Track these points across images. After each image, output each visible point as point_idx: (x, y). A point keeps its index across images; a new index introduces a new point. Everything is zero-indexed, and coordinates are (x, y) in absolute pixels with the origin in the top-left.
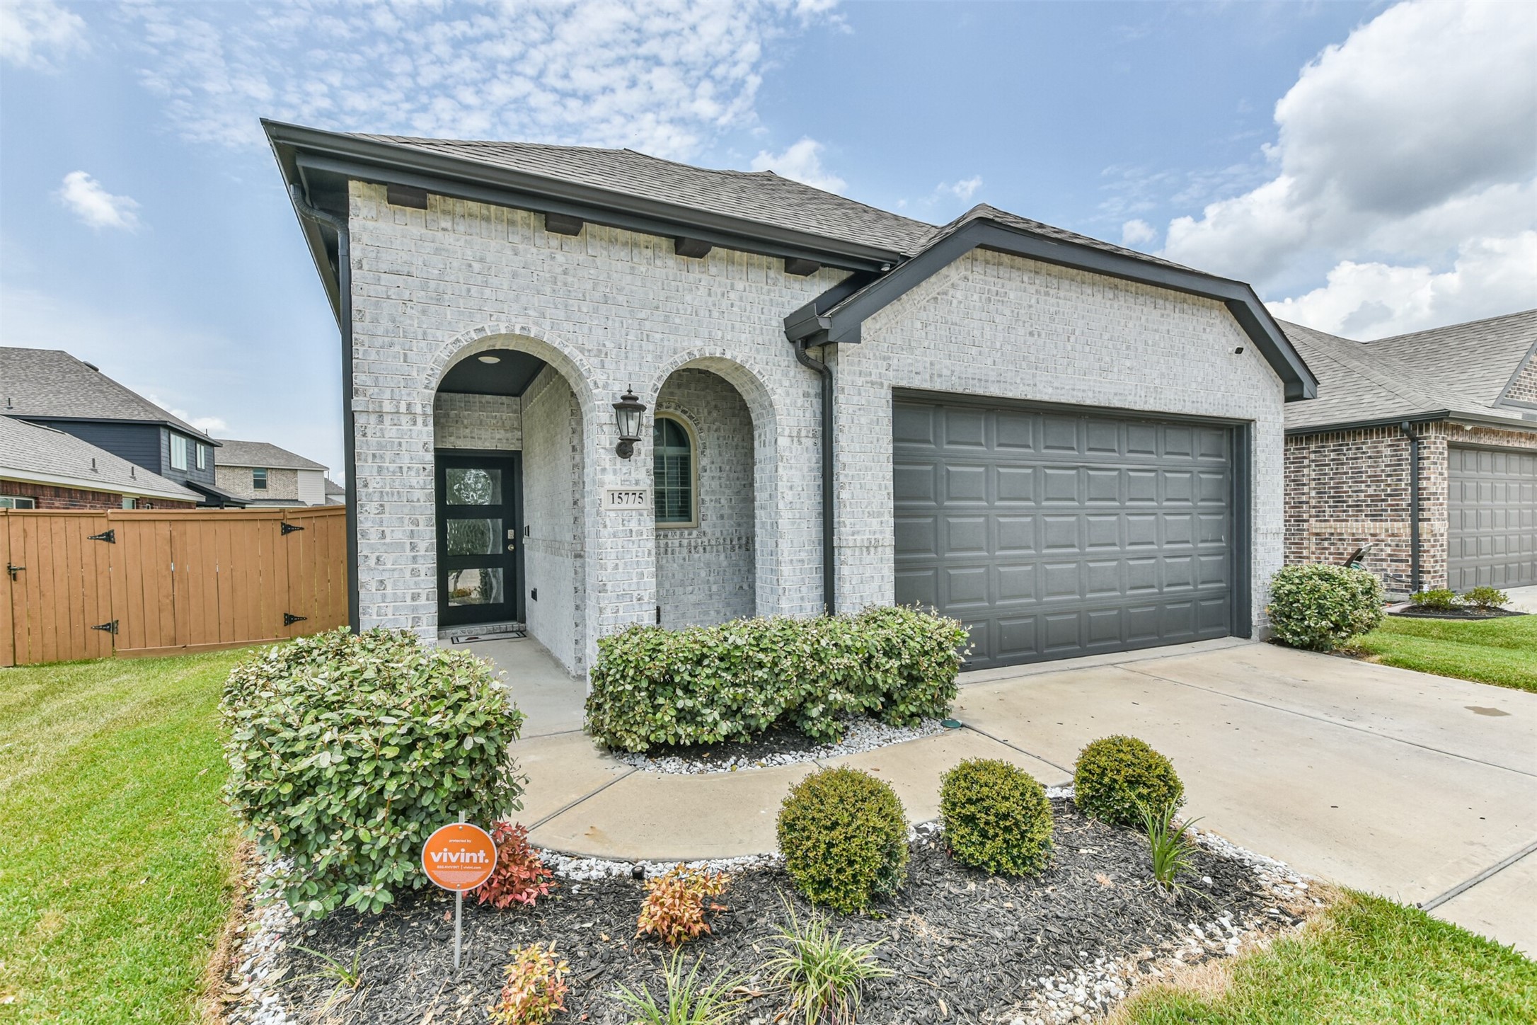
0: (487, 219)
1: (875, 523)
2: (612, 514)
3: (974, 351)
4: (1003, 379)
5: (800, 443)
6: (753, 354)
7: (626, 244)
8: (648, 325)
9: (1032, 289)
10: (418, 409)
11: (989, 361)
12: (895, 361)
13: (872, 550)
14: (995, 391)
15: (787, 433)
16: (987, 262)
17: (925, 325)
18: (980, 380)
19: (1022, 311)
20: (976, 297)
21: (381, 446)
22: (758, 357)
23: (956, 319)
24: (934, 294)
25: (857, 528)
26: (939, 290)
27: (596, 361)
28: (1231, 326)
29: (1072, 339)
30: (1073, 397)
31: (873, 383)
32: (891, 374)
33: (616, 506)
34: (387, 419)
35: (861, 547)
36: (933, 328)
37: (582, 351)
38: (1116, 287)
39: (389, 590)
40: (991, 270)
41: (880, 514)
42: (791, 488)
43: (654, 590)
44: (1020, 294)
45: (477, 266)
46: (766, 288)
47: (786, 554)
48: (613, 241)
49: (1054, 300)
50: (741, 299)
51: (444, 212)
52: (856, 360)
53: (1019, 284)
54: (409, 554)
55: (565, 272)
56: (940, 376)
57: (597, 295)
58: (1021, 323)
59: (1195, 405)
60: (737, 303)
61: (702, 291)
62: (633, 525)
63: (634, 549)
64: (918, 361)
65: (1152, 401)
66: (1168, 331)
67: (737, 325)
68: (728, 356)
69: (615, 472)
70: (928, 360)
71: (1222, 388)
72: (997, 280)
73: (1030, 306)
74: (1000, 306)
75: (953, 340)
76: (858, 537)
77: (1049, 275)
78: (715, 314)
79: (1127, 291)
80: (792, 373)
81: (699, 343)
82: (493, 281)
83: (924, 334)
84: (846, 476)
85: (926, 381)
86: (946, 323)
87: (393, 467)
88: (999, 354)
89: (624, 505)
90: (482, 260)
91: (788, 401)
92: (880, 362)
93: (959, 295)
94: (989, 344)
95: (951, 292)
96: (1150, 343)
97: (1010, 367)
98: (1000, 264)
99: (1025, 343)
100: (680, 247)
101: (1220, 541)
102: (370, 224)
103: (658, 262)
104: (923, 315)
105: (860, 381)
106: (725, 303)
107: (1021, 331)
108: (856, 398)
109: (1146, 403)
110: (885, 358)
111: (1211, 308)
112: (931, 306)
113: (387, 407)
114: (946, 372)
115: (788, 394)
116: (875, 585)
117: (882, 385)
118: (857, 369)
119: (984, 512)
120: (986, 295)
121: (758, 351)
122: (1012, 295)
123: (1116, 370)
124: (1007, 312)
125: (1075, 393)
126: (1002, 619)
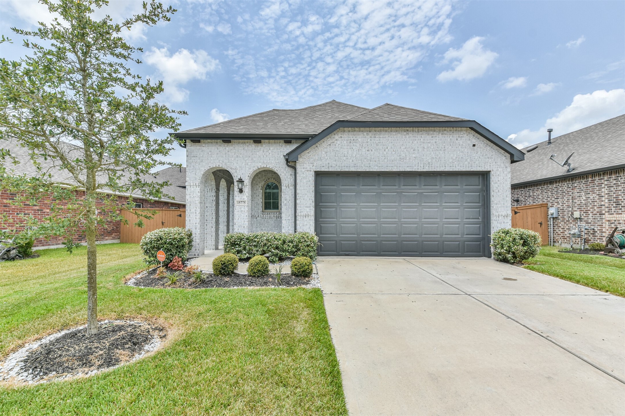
0: (212, 143)
1: (308, 209)
2: (238, 206)
3: (344, 158)
4: (356, 165)
5: (289, 188)
6: (275, 165)
7: (242, 143)
8: (247, 161)
9: (369, 136)
10: (197, 184)
11: (351, 161)
12: (316, 164)
13: (307, 217)
14: (353, 169)
15: (284, 185)
16: (349, 131)
17: (326, 153)
18: (347, 167)
19: (364, 144)
20: (345, 142)
21: (191, 192)
22: (277, 166)
23: (337, 149)
24: (329, 143)
25: (302, 211)
26: (331, 142)
27: (234, 171)
28: (474, 136)
29: (387, 150)
30: (387, 169)
31: (308, 171)
32: (314, 167)
33: (239, 205)
34: (192, 186)
35: (303, 216)
36: (329, 153)
37: (231, 169)
38: (408, 130)
40: (351, 133)
41: (309, 207)
42: (286, 200)
43: (248, 225)
44: (363, 139)
45: (210, 153)
46: (279, 148)
47: (284, 217)
48: (239, 143)
49: (378, 139)
50: (272, 152)
51: (204, 143)
52: (302, 164)
53: (362, 136)
54: (195, 214)
55: (228, 152)
56: (331, 167)
57: (235, 156)
58: (364, 148)
59: (452, 167)
60: (271, 153)
61: (261, 151)
62: (243, 209)
63: (243, 215)
64: (323, 163)
65: (427, 168)
66: (436, 142)
67: (271, 158)
68: (268, 167)
69: (238, 197)
70: (327, 162)
71: (468, 160)
72: (353, 136)
73: (367, 142)
74: (355, 144)
75: (337, 156)
76: (302, 213)
77: (376, 131)
78: (265, 156)
79: (413, 131)
80: (287, 169)
81: (260, 164)
82: (213, 156)
83: (326, 155)
84: (299, 196)
85: (326, 168)
86: (334, 151)
87: (192, 196)
88: (355, 158)
89: (241, 204)
90: (211, 152)
91: (285, 177)
92: (310, 165)
93: (338, 142)
94: (350, 155)
95: (336, 142)
96: (426, 147)
97: (359, 162)
98: (355, 131)
99: (365, 153)
100: (255, 142)
101: (479, 219)
102: (190, 148)
103: (250, 146)
104: (325, 150)
105: (303, 170)
106: (268, 153)
107: (364, 150)
108: (302, 175)
109: (424, 168)
110: (312, 163)
111: (461, 131)
112: (329, 147)
113: (192, 184)
114: (333, 165)
115: (285, 175)
116: (308, 226)
117: (311, 171)
118: (302, 167)
119: (356, 207)
120: (349, 141)
121: (277, 164)
122: (360, 140)
123: (408, 158)
124: (358, 145)
125: (388, 168)
126: (363, 241)
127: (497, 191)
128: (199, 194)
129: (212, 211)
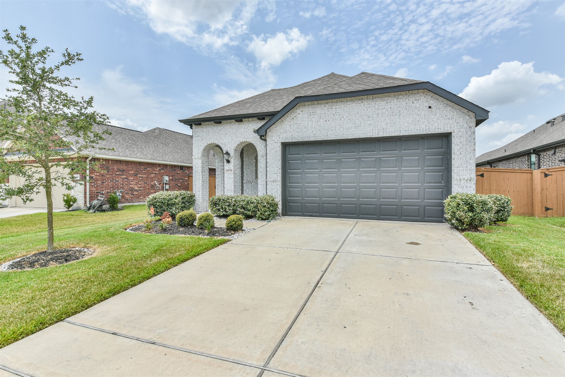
0: (209, 124)
1: (275, 176)
3: (305, 130)
4: (315, 135)
5: (263, 158)
6: (253, 139)
7: (229, 123)
8: (233, 137)
9: (326, 108)
10: (200, 158)
11: (311, 131)
12: (282, 136)
13: (275, 182)
14: (312, 139)
15: (260, 156)
16: (309, 105)
17: (290, 126)
18: (307, 137)
19: (322, 115)
20: (306, 115)
21: (196, 164)
22: (254, 140)
23: (299, 122)
24: (293, 117)
25: (271, 177)
26: (294, 116)
27: (224, 146)
28: (432, 97)
29: (342, 119)
30: (343, 137)
31: (275, 142)
32: (280, 139)
33: (227, 173)
34: (196, 159)
35: (272, 181)
36: (292, 126)
37: (222, 144)
38: (362, 99)
39: (196, 186)
40: (310, 107)
41: (277, 174)
42: (261, 168)
43: (233, 189)
44: (321, 111)
45: (207, 133)
46: (256, 125)
47: (260, 183)
48: (227, 123)
49: (335, 109)
50: (251, 128)
51: (204, 125)
52: (271, 137)
53: (321, 108)
55: (220, 131)
56: (294, 138)
57: (225, 133)
58: (322, 119)
59: (407, 131)
60: (250, 129)
61: (243, 128)
62: (230, 176)
63: (230, 181)
64: (288, 135)
65: (381, 133)
66: (391, 108)
67: (250, 134)
68: (247, 141)
69: (227, 166)
70: (291, 134)
71: (426, 123)
72: (312, 109)
73: (325, 113)
74: (314, 116)
75: (299, 128)
76: (271, 179)
77: (332, 103)
78: (245, 132)
79: (367, 99)
80: (262, 142)
81: (242, 139)
82: (210, 135)
83: (290, 128)
84: (268, 165)
85: (290, 140)
86: (297, 124)
87: (197, 167)
88: (314, 129)
89: (229, 172)
90: (208, 131)
91: (261, 149)
92: (277, 137)
93: (300, 116)
94: (310, 127)
95: (298, 115)
96: (380, 113)
97: (318, 132)
98: (314, 104)
99: (323, 124)
100: (237, 121)
101: (442, 183)
102: (195, 129)
103: (235, 125)
104: (289, 123)
105: (272, 142)
106: (247, 130)
107: (322, 121)
108: (271, 147)
109: (378, 134)
110: (279, 136)
111: (418, 93)
112: (292, 120)
113: (196, 157)
114: (296, 137)
115: (261, 147)
116: (276, 190)
117: (278, 142)
118: (271, 140)
120: (309, 114)
121: (254, 138)
122: (318, 112)
123: (363, 126)
124: (317, 117)
125: (344, 136)
126: (324, 204)
127: (458, 153)
128: (201, 165)
129: (221, 178)
